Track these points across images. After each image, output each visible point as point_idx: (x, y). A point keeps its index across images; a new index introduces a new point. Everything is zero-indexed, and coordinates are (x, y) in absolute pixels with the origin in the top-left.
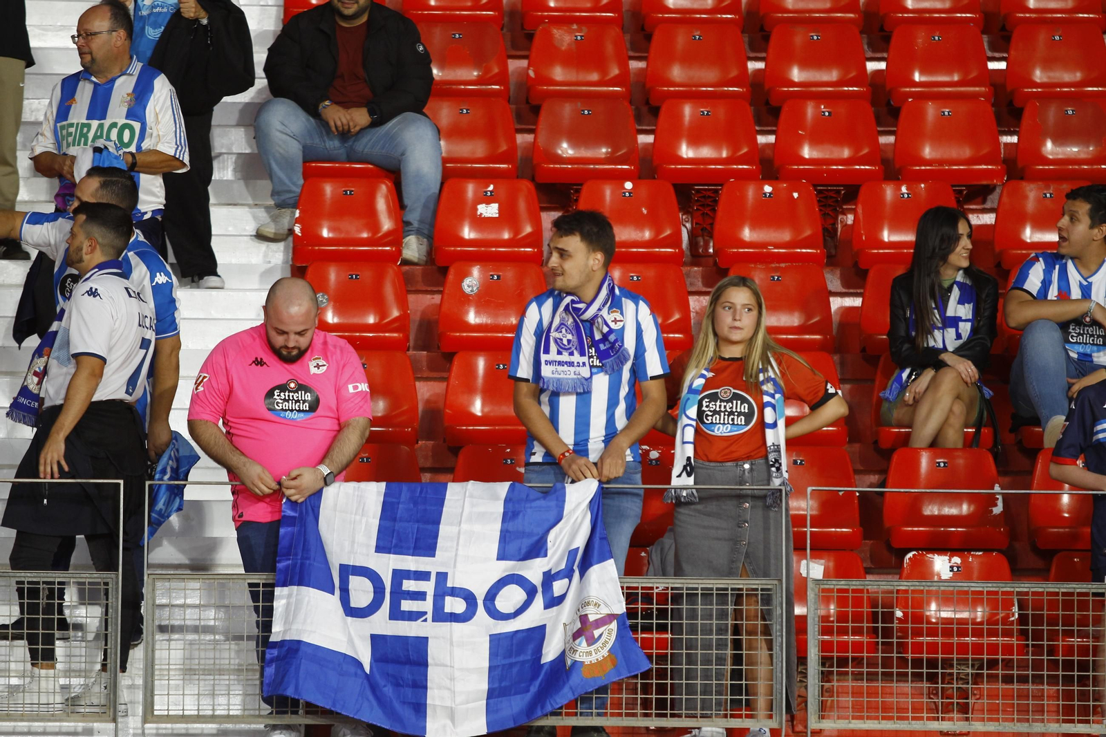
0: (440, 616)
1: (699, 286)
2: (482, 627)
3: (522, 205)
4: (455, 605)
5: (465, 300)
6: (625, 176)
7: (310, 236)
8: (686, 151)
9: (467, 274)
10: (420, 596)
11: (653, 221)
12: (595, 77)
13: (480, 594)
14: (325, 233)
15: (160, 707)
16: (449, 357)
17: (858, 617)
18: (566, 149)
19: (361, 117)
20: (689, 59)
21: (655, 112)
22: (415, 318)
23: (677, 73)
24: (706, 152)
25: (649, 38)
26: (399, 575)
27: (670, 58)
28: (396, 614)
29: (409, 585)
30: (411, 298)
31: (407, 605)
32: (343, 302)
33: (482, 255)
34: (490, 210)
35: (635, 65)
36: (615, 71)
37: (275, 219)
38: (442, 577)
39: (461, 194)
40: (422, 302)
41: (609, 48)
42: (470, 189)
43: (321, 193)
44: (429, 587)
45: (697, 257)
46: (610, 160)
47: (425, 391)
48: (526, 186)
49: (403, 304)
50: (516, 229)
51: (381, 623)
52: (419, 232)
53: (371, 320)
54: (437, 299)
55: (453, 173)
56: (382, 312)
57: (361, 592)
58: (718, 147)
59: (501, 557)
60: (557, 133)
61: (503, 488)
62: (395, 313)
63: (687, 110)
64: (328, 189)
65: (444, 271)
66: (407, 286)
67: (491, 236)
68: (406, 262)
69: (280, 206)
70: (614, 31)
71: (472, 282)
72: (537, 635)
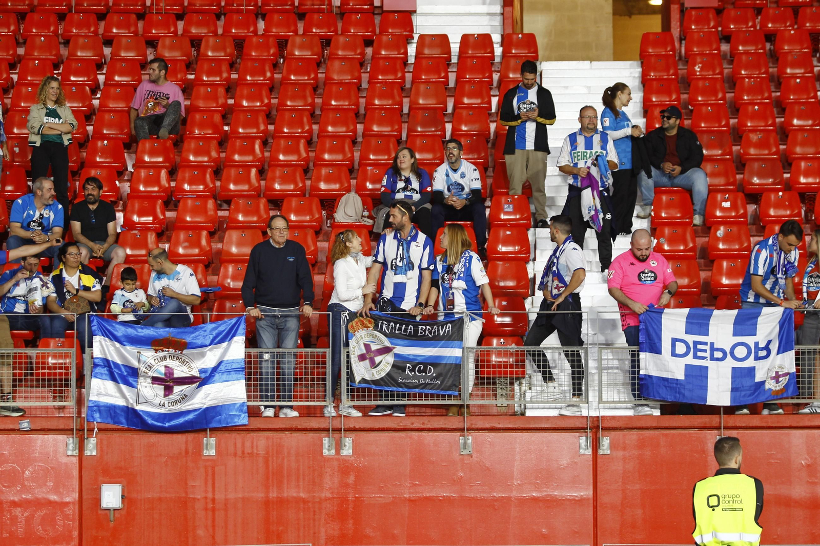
0: (713, 358)
1: (809, 232)
2: (730, 363)
3: (739, 202)
4: (718, 355)
5: (718, 239)
6: (779, 190)
7: (658, 216)
8: (803, 180)
9: (719, 229)
10: (705, 351)
11: (790, 207)
12: (766, 152)
13: (728, 351)
14: (663, 215)
16: (712, 262)
18: (756, 180)
20: (803, 144)
21: (790, 165)
22: (699, 247)
23: (798, 150)
24: (810, 180)
25: (787, 136)
26: (696, 343)
27: (795, 145)
28: (695, 357)
29: (699, 347)
30: (697, 239)
31: (699, 354)
32: (671, 241)
33: (724, 222)
34: (727, 205)
35: (782, 147)
36: (774, 150)
37: (644, 210)
38: (712, 344)
39: (715, 199)
40: (701, 241)
41: (772, 141)
42: (719, 197)
43: (661, 199)
44: (707, 348)
45: (808, 220)
46: (773, 184)
47: (703, 275)
48: (741, 195)
49: (694, 241)
50: (737, 212)
51: (690, 360)
52: (699, 214)
53: (682, 248)
54: (707, 239)
55: (712, 190)
56: (686, 245)
57: (681, 348)
58: (815, 178)
59: (734, 335)
60: (752, 174)
61: (735, 312)
62: (691, 245)
63: (803, 164)
64: (664, 198)
65: (709, 228)
66: (695, 234)
67: (727, 214)
68: (695, 225)
69: (646, 205)
70: (773, 135)
71: (720, 232)
72: (751, 371)
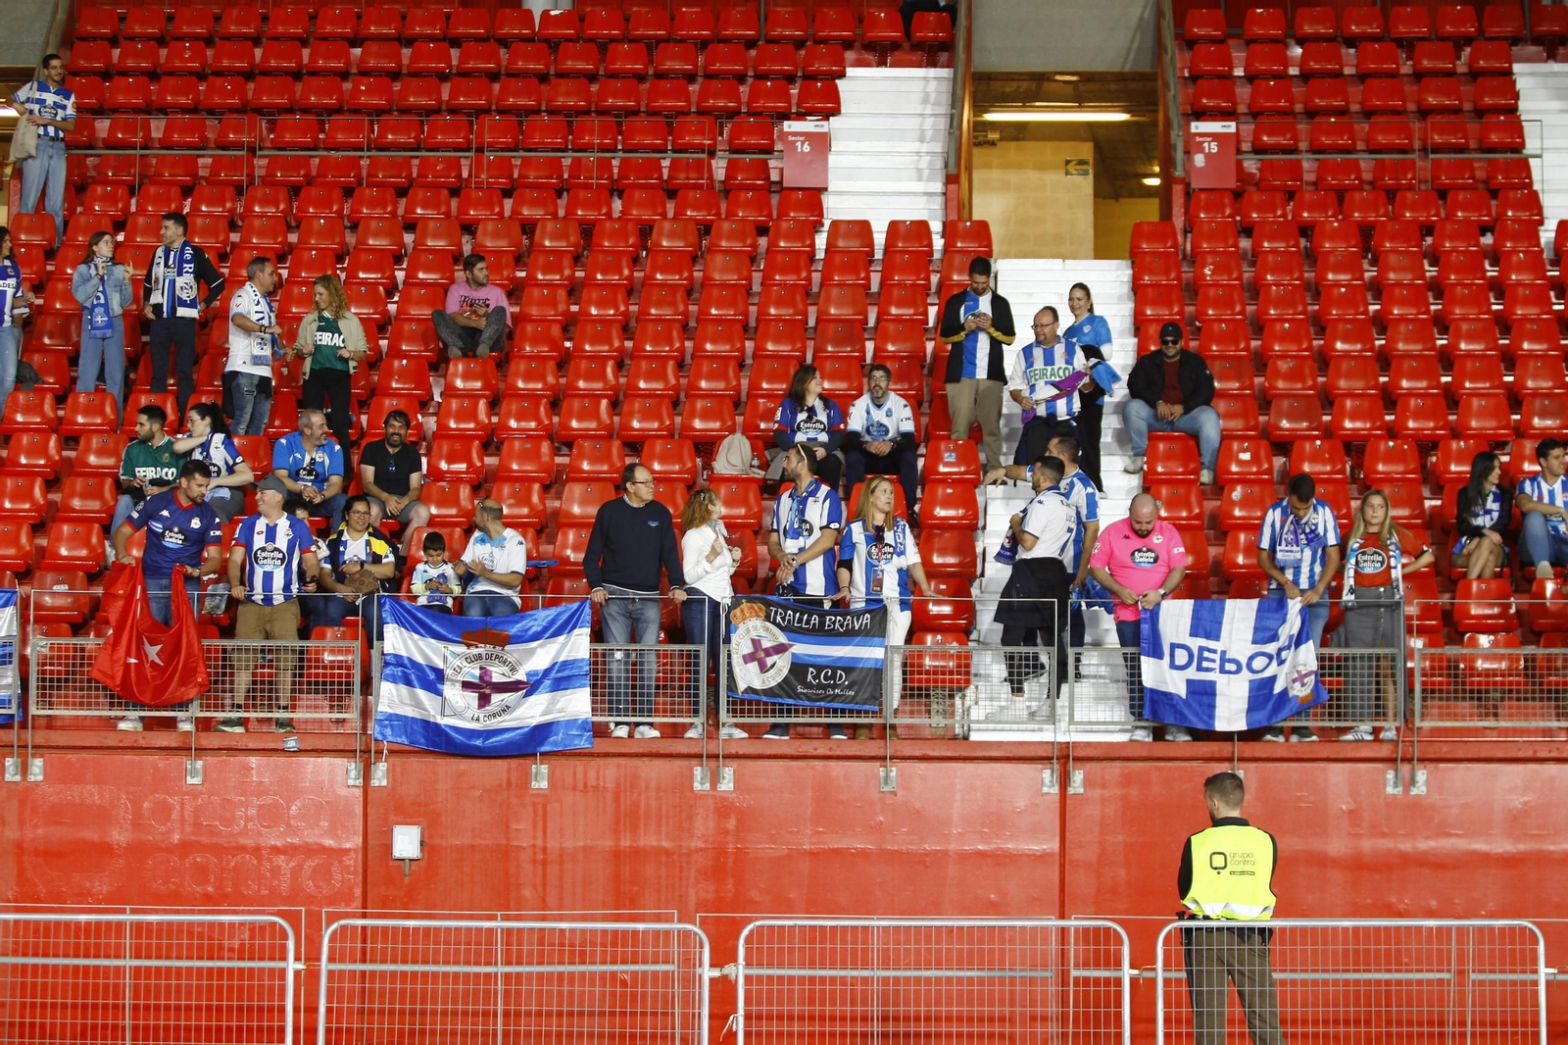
0: (1223, 671)
1: (1356, 495)
2: (1246, 676)
3: (1263, 454)
4: (1232, 667)
5: (1233, 503)
6: (1316, 438)
7: (1152, 471)
8: (1348, 424)
9: (1234, 490)
10: (1213, 661)
11: (1331, 461)
12: (1299, 386)
13: (1244, 662)
14: (1160, 469)
15: (1077, 718)
16: (1225, 533)
17: (1440, 668)
18: (1285, 424)
19: (1178, 409)
20: (1349, 376)
21: (1331, 404)
22: (1207, 513)
23: (1342, 383)
24: (1358, 425)
25: (1327, 365)
26: (1201, 649)
27: (1339, 376)
28: (1200, 669)
29: (1206, 654)
30: (1205, 503)
31: (1205, 664)
32: (1169, 506)
33: (1242, 480)
34: (1246, 456)
35: (1321, 380)
36: (1310, 383)
37: (1133, 462)
38: (1224, 653)
39: (1230, 448)
40: (1211, 505)
41: (1307, 371)
42: (1235, 446)
43: (1157, 448)
44: (1217, 657)
45: (1354, 479)
46: (1309, 429)
47: (1213, 551)
48: (1264, 444)
49: (1201, 506)
50: (1259, 465)
51: (1192, 673)
52: (1208, 468)
53: (1184, 514)
54: (1218, 503)
55: (1226, 437)
56: (1190, 510)
57: (1181, 657)
58: (1365, 421)
59: (1254, 642)
60: (1281, 416)
61: (1255, 603)
62: (1197, 511)
63: (1349, 403)
64: (1161, 446)
65: (1222, 488)
66: (1203, 496)
67: (1246, 470)
68: (1202, 484)
69: (1136, 455)
70: (1309, 362)
71: (1237, 494)
72: (1273, 679)
